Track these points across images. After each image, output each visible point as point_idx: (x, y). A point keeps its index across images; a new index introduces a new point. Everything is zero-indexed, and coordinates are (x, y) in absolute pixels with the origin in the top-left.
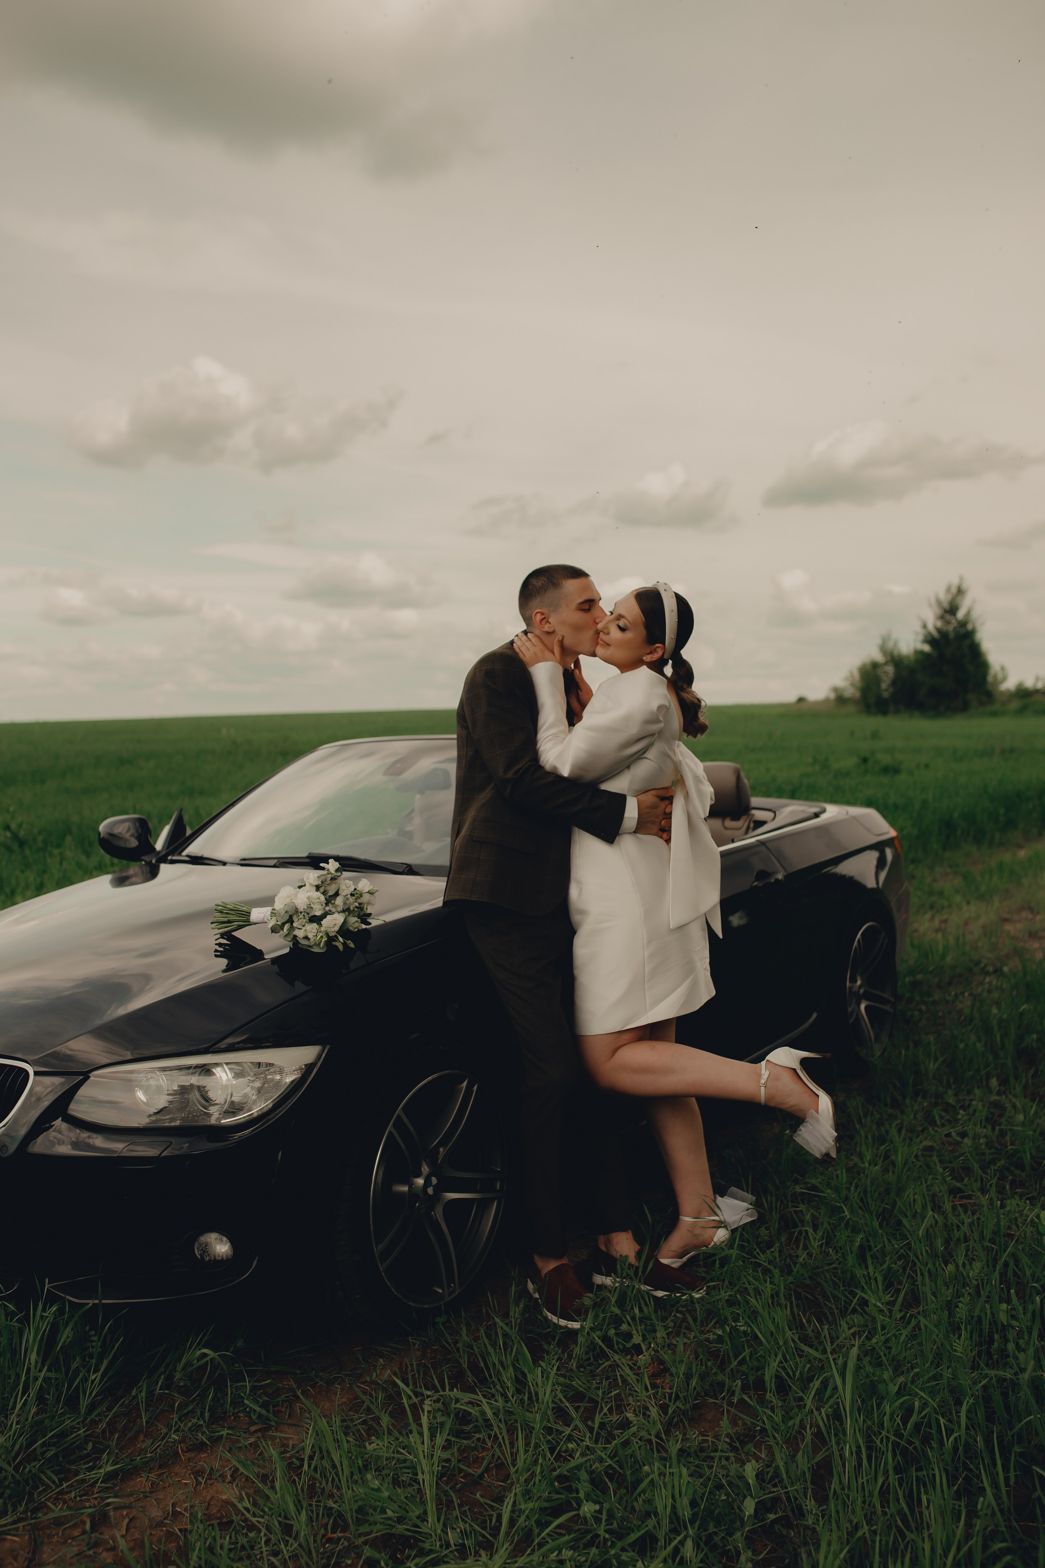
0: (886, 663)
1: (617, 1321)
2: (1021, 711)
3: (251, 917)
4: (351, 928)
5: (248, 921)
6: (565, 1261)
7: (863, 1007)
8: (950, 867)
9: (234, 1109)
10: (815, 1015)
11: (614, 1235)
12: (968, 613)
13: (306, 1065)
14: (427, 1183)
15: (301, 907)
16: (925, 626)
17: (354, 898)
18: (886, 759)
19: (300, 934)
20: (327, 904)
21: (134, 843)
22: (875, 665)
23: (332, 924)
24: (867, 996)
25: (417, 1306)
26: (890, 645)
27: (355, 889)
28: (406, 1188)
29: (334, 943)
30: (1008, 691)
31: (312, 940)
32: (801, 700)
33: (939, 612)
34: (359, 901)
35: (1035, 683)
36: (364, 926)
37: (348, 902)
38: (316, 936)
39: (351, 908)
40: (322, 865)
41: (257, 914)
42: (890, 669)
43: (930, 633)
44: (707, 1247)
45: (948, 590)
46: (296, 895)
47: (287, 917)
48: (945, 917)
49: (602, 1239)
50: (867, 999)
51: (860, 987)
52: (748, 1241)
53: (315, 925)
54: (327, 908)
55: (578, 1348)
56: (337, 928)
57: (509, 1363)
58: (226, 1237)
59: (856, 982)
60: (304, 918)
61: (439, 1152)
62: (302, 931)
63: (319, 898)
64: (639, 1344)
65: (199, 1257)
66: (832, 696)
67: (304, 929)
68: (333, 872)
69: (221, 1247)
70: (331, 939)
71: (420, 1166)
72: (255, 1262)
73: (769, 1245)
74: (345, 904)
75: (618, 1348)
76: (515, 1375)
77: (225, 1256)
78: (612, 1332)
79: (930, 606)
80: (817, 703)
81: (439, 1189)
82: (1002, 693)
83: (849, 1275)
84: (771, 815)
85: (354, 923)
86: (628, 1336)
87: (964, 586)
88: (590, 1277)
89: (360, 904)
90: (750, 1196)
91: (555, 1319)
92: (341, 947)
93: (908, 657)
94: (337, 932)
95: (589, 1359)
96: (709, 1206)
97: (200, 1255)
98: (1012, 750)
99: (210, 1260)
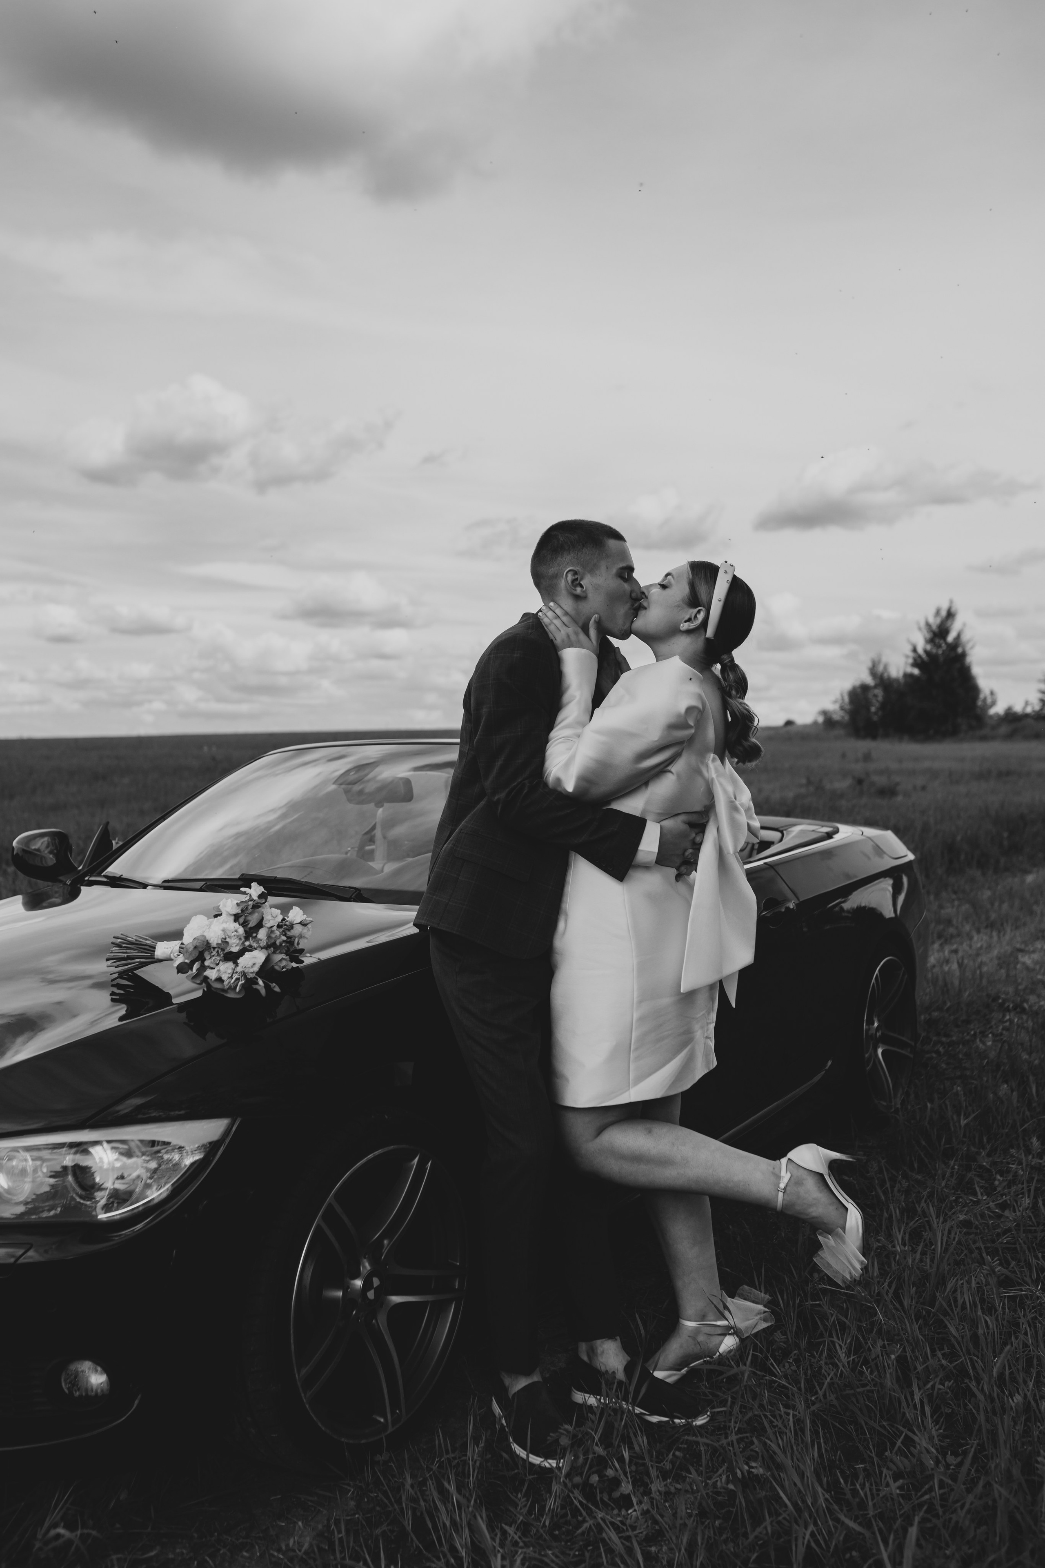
0: (876, 687)
1: (601, 1463)
2: (1010, 737)
3: (156, 953)
4: (277, 968)
5: (152, 956)
6: (536, 1378)
7: (880, 1051)
8: (955, 892)
9: (118, 1198)
10: (830, 1063)
11: (599, 1342)
12: (958, 637)
13: (210, 1143)
14: (367, 1285)
15: (215, 940)
16: (915, 650)
17: (281, 930)
18: (881, 781)
19: (212, 974)
20: (247, 938)
21: (51, 860)
22: (865, 688)
23: (250, 964)
24: (884, 1040)
25: (351, 1442)
26: (880, 668)
27: (284, 919)
28: (340, 1294)
29: (255, 987)
30: (997, 714)
31: (226, 983)
32: (789, 723)
33: (929, 636)
34: (289, 934)
35: (1024, 708)
36: (294, 965)
37: (273, 936)
38: (231, 977)
39: (278, 943)
40: (243, 889)
41: (163, 949)
42: (879, 692)
43: (920, 656)
44: (711, 1357)
45: (938, 612)
46: (209, 926)
47: (196, 954)
48: (955, 947)
49: (583, 1347)
50: (884, 1043)
51: (878, 1029)
52: (761, 1352)
53: (230, 965)
54: (247, 943)
55: (552, 1499)
56: (256, 969)
57: (464, 1522)
58: (101, 1367)
59: (873, 1024)
60: (218, 955)
61: (383, 1245)
62: (215, 971)
63: (236, 931)
64: (629, 1494)
65: (66, 1391)
66: (821, 719)
67: (217, 968)
68: (255, 898)
69: (97, 1379)
70: (250, 983)
71: (358, 1264)
72: (136, 1402)
73: (786, 1354)
74: (269, 937)
75: (601, 1499)
76: (472, 1541)
77: (99, 1391)
78: (595, 1478)
79: (920, 629)
80: (805, 726)
81: (383, 1292)
82: (991, 717)
83: (887, 1401)
84: (779, 835)
85: (281, 961)
86: (615, 1483)
87: (953, 610)
88: (569, 1394)
89: (288, 938)
90: (763, 1295)
91: (522, 1453)
92: (263, 992)
93: (897, 680)
94: (258, 973)
95: (566, 1515)
96: (716, 1307)
97: (68, 1389)
98: (1008, 773)
99: (81, 1396)
